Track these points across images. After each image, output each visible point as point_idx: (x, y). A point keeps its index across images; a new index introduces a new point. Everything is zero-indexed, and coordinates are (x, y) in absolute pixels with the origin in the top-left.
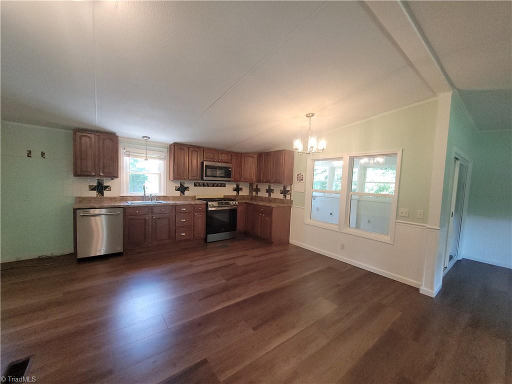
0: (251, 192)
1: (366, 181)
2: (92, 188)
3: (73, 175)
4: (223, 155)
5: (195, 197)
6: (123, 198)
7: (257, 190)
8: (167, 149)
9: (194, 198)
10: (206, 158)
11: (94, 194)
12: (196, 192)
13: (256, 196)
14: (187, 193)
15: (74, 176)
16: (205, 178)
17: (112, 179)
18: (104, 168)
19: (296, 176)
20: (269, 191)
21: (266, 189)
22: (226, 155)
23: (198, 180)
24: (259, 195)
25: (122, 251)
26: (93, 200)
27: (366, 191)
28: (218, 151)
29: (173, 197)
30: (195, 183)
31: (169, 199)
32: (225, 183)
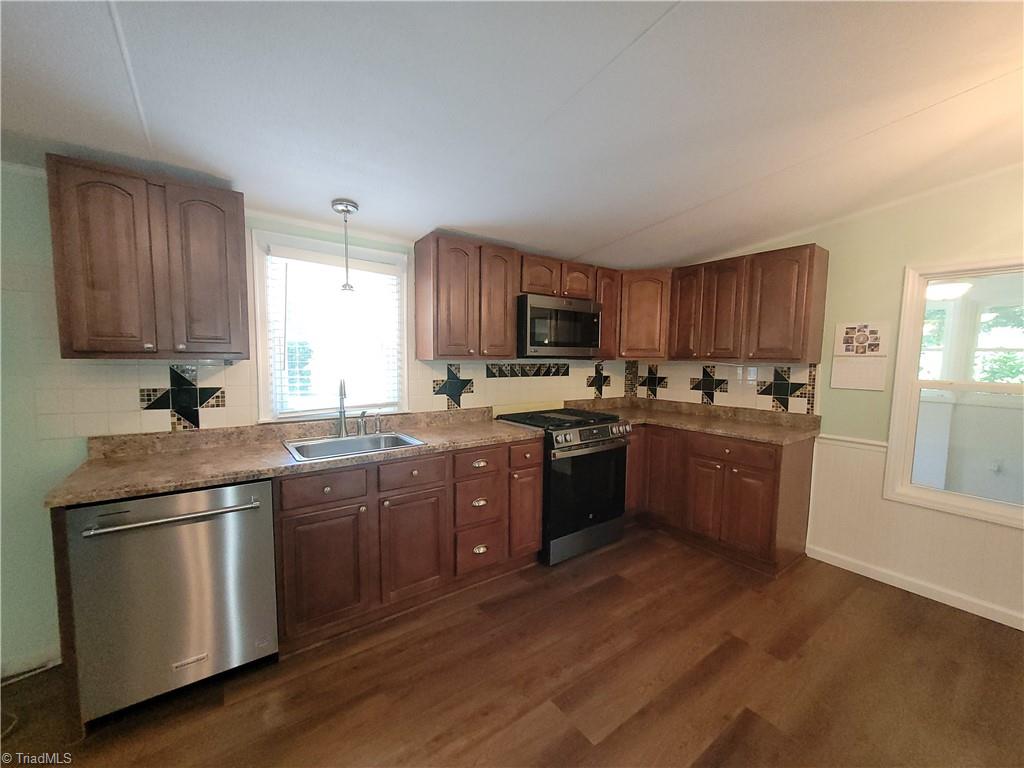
0: (630, 387)
1: (979, 346)
2: (155, 401)
3: (60, 355)
4: (575, 274)
5: (490, 410)
6: (271, 433)
7: (654, 382)
8: (409, 253)
9: (485, 414)
10: (531, 284)
11: (163, 420)
12: (492, 394)
13: (651, 402)
14: (467, 400)
15: (64, 356)
16: (530, 350)
17: (229, 363)
18: (190, 320)
19: (841, 335)
20: (708, 385)
21: (692, 380)
22: (582, 276)
23: (506, 357)
24: (659, 397)
25: (277, 651)
26: (159, 446)
27: (978, 376)
28: (561, 263)
29: (428, 414)
30: (488, 368)
31: (416, 423)
32: (567, 364)
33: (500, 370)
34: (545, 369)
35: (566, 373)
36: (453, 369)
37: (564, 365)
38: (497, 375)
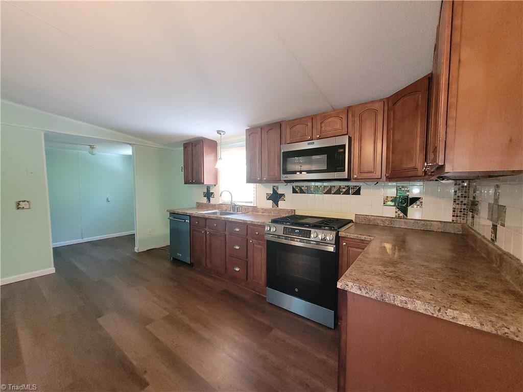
2: (205, 195)
5: (293, 211)
10: (292, 138)
14: (282, 204)
15: (185, 184)
16: (282, 177)
18: (196, 175)
22: (336, 119)
28: (312, 118)
29: (262, 209)
30: (293, 188)
31: (258, 212)
32: (358, 186)
33: (301, 189)
34: (336, 190)
35: (358, 192)
36: (275, 188)
37: (356, 186)
38: (299, 192)
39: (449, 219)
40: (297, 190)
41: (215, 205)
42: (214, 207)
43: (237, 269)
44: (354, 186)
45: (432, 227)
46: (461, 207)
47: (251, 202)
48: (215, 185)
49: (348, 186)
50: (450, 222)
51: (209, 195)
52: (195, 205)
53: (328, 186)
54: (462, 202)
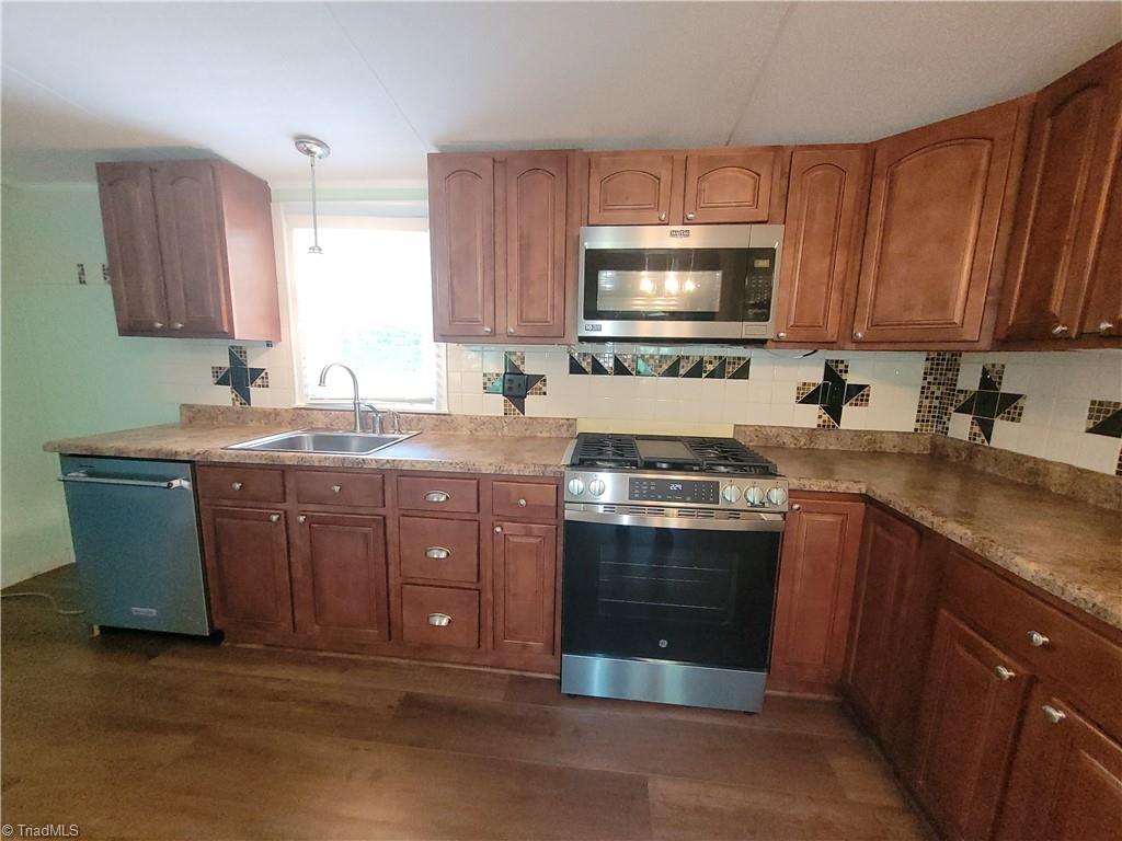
0: (933, 413)
3: (116, 333)
5: (572, 424)
7: (991, 403)
9: (562, 429)
10: (607, 209)
11: (227, 396)
18: (186, 300)
26: (220, 418)
29: (472, 419)
30: (572, 359)
31: (455, 429)
32: (744, 359)
33: (595, 361)
34: (690, 366)
35: (743, 373)
36: (513, 358)
37: (739, 359)
38: (589, 369)
39: (909, 425)
40: (584, 365)
41: (276, 413)
42: (272, 419)
43: (441, 621)
44: (734, 358)
45: (883, 446)
46: (931, 402)
47: (430, 401)
48: (269, 344)
49: (720, 358)
50: (910, 433)
51: (239, 376)
52: (174, 416)
53: (671, 357)
54: (933, 393)
